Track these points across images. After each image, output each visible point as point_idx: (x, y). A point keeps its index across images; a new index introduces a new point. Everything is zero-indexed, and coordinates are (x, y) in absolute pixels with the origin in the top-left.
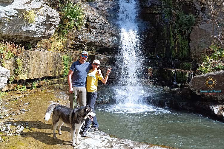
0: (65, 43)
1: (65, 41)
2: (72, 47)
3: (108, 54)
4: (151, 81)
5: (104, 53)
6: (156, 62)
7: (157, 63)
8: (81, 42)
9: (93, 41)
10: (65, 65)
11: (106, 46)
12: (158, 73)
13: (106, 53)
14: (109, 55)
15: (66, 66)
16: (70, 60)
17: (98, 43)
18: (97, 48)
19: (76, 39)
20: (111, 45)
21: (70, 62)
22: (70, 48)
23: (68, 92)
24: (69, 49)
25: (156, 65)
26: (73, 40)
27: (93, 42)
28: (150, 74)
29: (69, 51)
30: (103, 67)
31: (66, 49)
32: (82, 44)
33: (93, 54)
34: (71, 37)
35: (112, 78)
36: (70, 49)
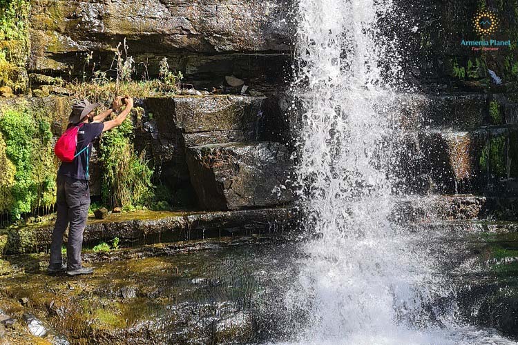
0: (17, 51)
1: (18, 39)
2: (60, 66)
3: (244, 88)
4: (468, 203)
5: (226, 84)
6: (486, 108)
7: (494, 110)
8: (104, 38)
9: (159, 26)
10: (15, 162)
11: (228, 48)
12: (504, 160)
13: (234, 81)
14: (247, 93)
15: (21, 164)
16: (42, 131)
17: (190, 35)
18: (187, 61)
19: (76, 27)
20: (256, 41)
21: (45, 142)
22: (49, 72)
23: (25, 300)
24: (42, 78)
25: (488, 119)
26: (58, 30)
27: (164, 34)
28: (460, 167)
29: (45, 88)
30: (215, 153)
31: (24, 78)
32: (108, 47)
33: (168, 95)
34: (48, 19)
35: (268, 206)
36: (50, 79)
